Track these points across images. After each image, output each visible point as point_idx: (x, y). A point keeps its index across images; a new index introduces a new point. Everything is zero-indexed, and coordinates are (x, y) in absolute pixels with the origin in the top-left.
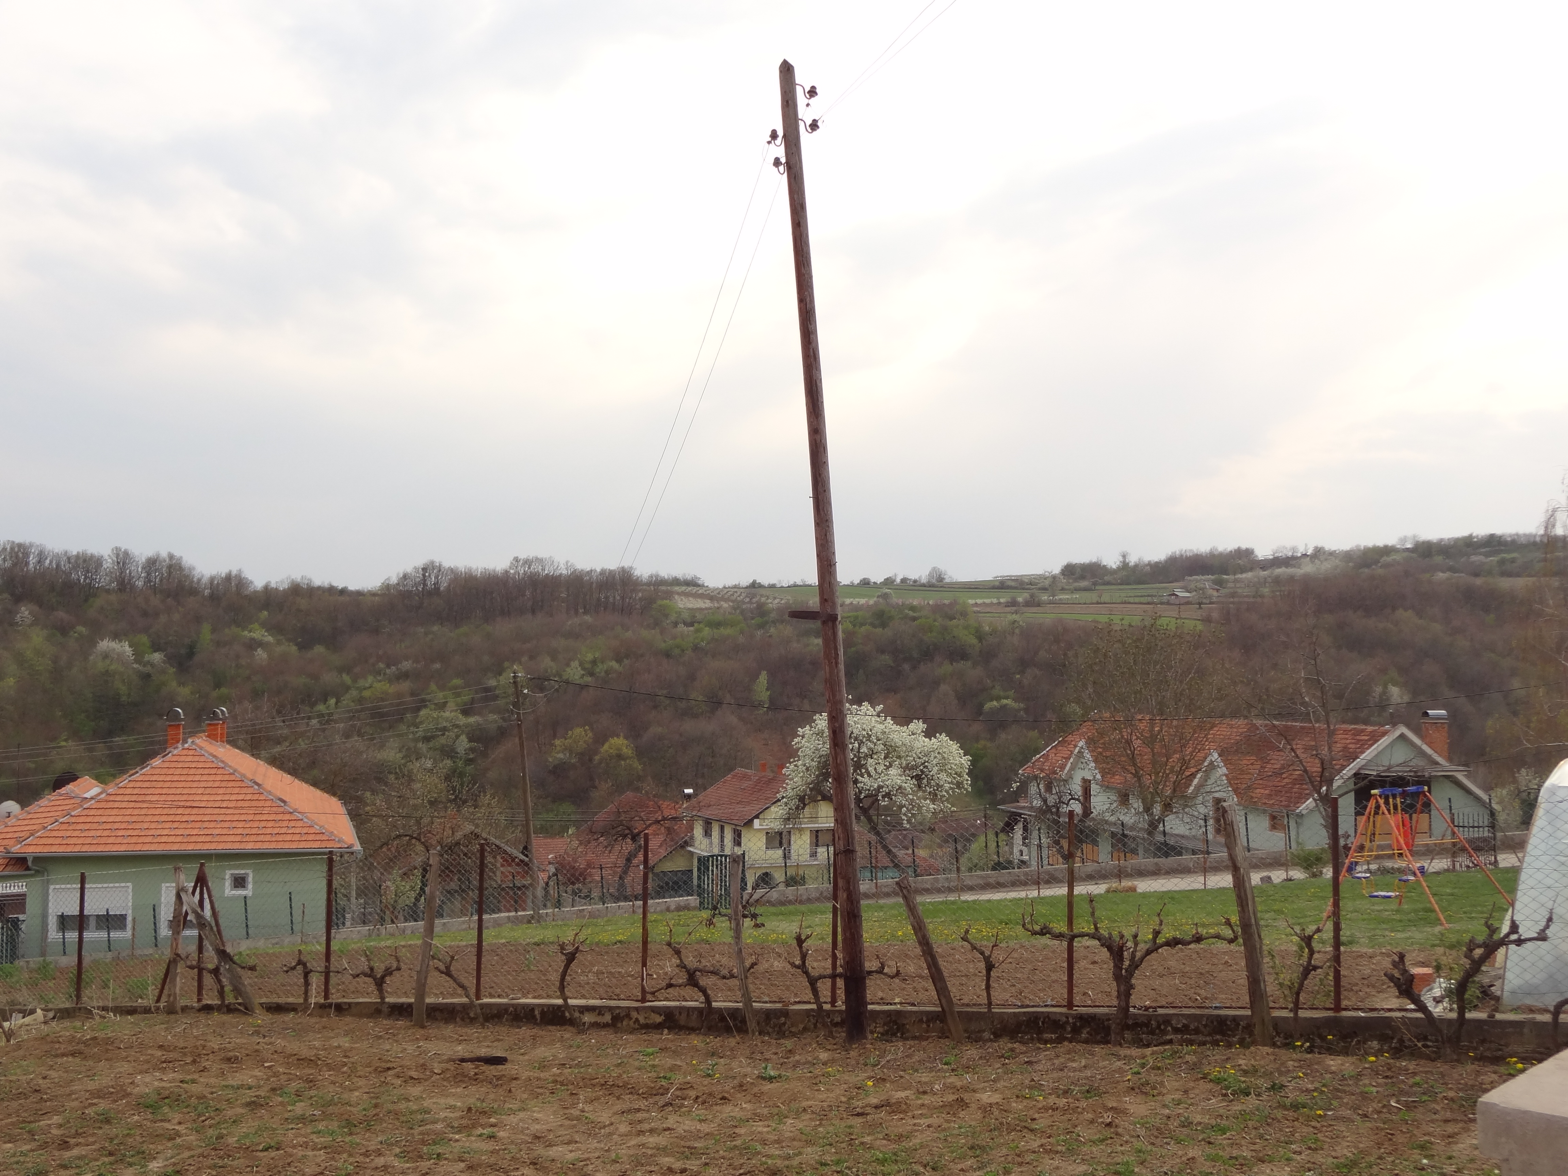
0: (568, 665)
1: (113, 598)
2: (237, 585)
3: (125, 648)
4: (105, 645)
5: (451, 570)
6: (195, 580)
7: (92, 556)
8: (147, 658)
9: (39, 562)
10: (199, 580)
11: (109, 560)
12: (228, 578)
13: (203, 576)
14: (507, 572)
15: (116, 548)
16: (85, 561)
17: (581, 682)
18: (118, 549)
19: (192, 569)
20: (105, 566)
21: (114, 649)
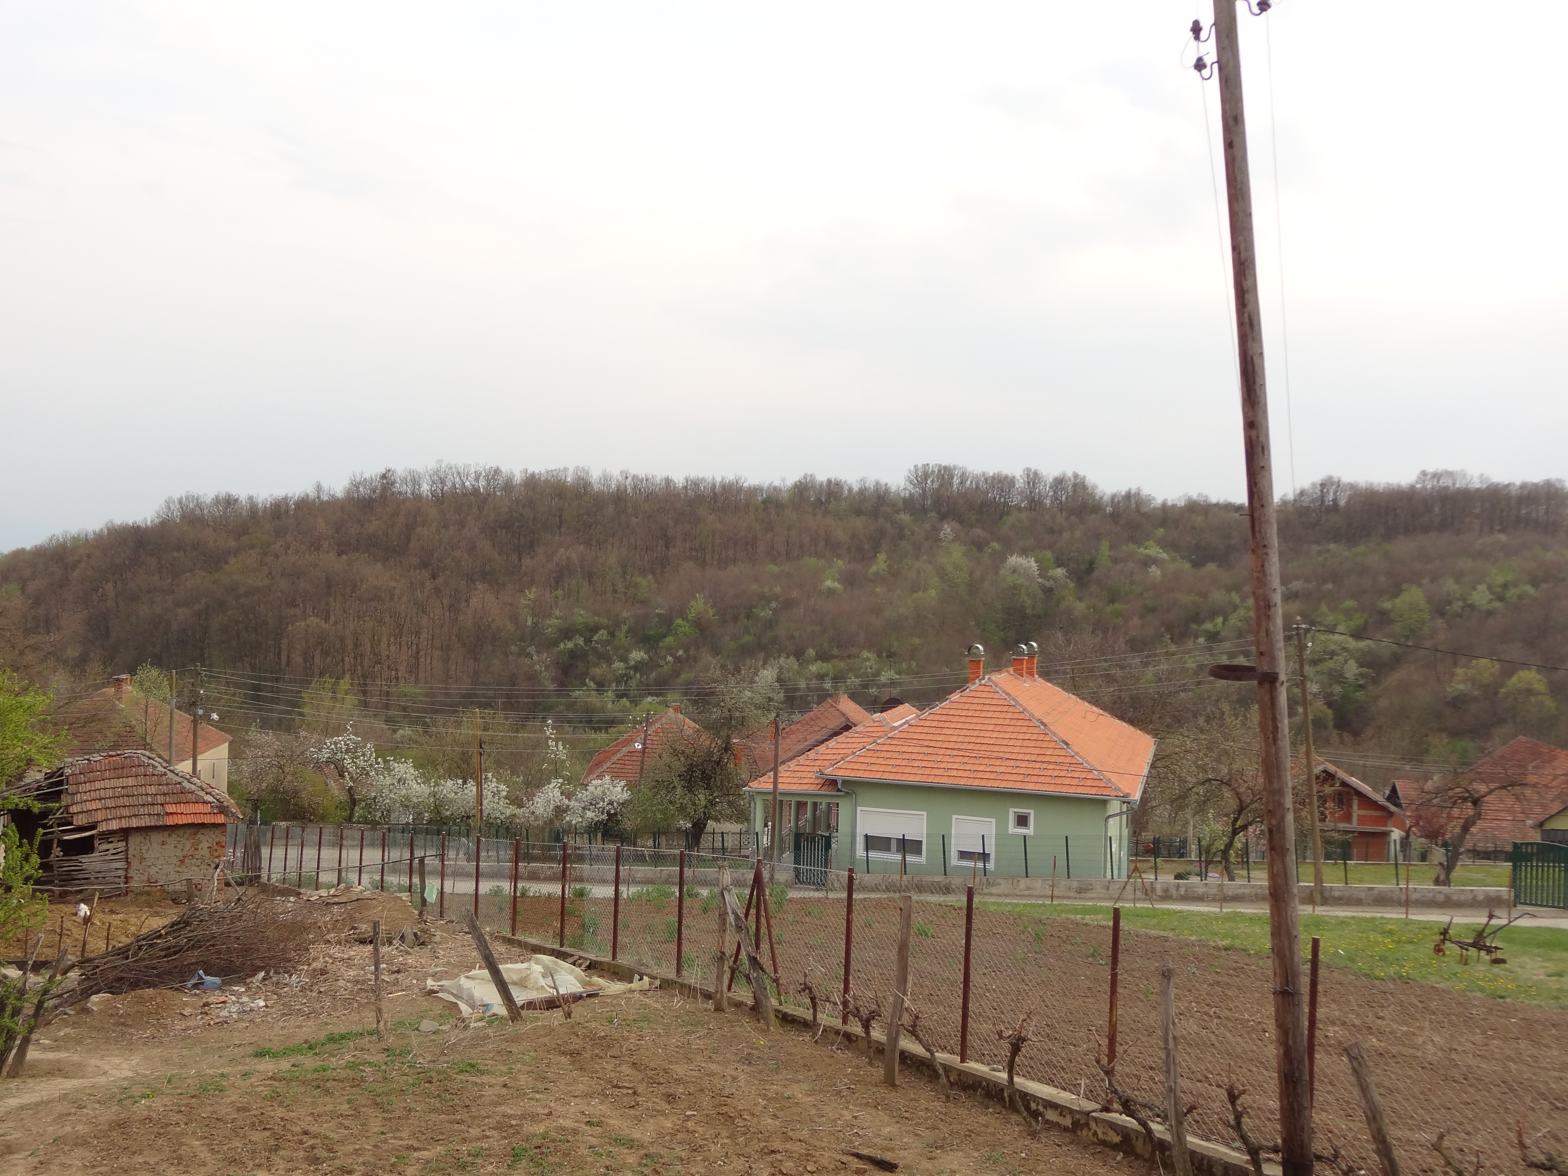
0: (1474, 589)
1: (1023, 515)
2: (1136, 503)
3: (1031, 564)
4: (1014, 560)
5: (1352, 486)
6: (1097, 497)
7: (1006, 477)
8: (1051, 573)
9: (961, 482)
10: (1101, 498)
11: (1021, 481)
12: (1128, 496)
13: (1104, 494)
14: (1413, 487)
15: (1027, 469)
16: (1000, 481)
17: (1490, 607)
18: (1028, 470)
19: (1095, 487)
20: (1017, 486)
21: (1021, 565)
